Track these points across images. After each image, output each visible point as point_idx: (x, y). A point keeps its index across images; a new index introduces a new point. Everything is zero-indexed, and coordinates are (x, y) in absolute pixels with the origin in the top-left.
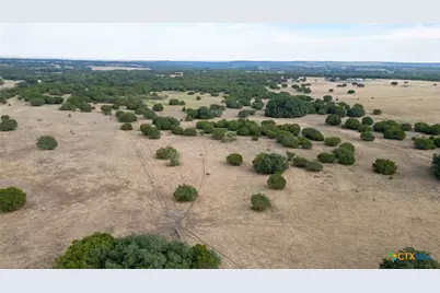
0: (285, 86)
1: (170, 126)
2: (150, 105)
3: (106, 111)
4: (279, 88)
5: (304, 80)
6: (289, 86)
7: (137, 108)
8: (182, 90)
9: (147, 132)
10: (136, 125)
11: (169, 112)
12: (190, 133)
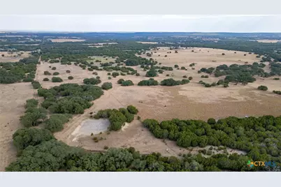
1: (96, 68)
2: (89, 62)
3: (76, 64)
7: (85, 63)
8: (101, 55)
9: (89, 69)
10: (87, 68)
11: (96, 64)
12: (101, 70)
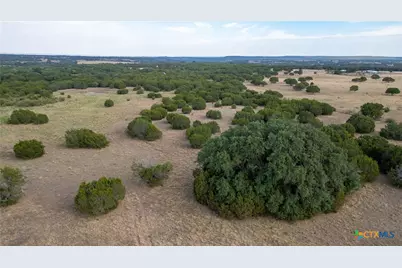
0: (274, 80)
4: (264, 84)
5: (300, 73)
6: (281, 80)
